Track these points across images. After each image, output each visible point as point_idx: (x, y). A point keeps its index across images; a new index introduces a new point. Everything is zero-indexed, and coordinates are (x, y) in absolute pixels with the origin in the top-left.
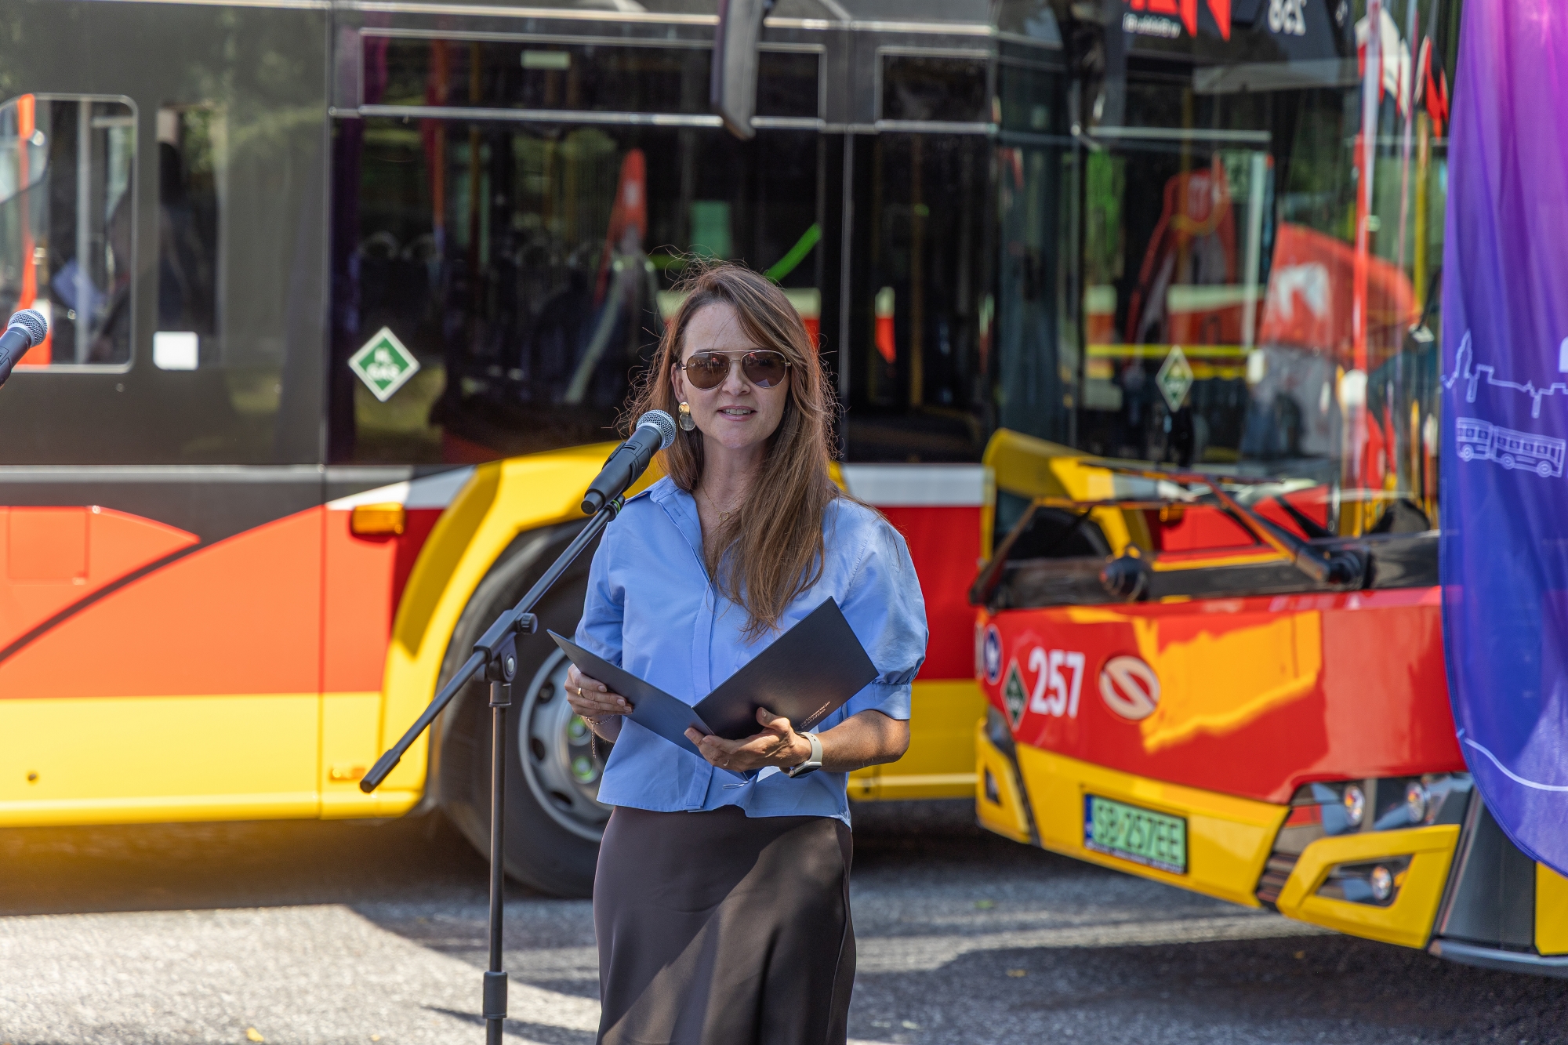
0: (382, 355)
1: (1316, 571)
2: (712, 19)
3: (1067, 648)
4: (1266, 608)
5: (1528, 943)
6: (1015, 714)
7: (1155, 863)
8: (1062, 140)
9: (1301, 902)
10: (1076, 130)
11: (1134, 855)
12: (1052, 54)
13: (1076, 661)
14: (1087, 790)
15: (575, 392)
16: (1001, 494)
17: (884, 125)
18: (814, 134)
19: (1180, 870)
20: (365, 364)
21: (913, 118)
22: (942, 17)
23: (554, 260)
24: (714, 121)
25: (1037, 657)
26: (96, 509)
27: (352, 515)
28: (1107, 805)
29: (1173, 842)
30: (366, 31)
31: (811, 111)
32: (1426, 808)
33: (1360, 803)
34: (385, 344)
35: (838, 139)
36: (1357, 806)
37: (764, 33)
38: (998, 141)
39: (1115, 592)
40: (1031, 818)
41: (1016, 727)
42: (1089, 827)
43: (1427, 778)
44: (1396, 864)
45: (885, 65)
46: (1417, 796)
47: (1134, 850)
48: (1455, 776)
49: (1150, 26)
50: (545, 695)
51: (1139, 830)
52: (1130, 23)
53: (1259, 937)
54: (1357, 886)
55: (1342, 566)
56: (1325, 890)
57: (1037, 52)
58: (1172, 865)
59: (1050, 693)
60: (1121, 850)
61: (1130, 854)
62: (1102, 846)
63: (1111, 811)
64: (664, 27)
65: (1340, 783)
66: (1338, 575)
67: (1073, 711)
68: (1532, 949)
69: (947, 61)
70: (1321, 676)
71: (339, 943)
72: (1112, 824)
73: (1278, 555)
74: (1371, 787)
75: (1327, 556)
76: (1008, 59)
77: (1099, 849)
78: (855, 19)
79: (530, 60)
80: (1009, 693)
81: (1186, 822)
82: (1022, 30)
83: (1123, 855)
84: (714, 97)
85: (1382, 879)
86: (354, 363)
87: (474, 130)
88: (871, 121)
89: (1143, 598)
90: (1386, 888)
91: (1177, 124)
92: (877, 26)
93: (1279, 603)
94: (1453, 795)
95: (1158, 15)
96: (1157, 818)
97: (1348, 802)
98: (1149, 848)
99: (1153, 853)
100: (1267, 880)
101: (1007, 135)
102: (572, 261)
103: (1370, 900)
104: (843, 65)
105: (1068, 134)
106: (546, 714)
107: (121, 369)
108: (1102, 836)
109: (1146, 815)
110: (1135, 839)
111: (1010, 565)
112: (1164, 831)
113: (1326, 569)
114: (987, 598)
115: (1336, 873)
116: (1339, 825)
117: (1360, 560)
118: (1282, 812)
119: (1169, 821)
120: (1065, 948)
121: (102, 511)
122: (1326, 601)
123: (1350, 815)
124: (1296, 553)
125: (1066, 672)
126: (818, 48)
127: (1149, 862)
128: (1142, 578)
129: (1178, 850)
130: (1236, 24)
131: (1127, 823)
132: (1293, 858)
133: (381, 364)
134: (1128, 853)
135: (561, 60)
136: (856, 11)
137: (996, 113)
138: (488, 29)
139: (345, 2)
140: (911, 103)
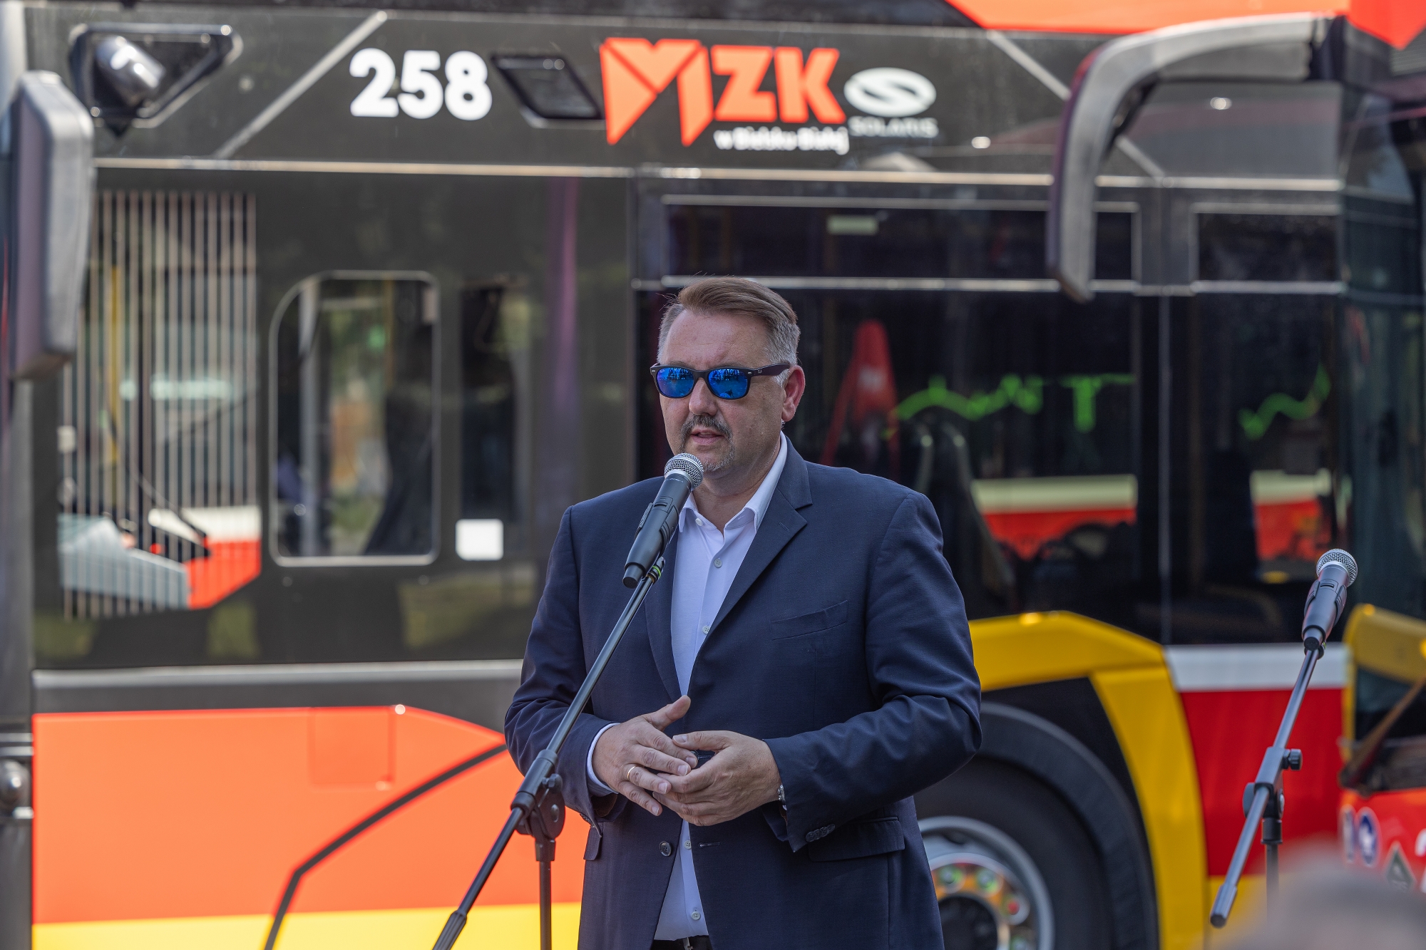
8: (1414, 298)
12: (1401, 208)
16: (1362, 673)
17: (1200, 287)
18: (1128, 297)
21: (1230, 279)
22: (1257, 172)
24: (1050, 286)
25: (1424, 840)
26: (400, 709)
30: (668, 199)
31: (1126, 274)
35: (1151, 303)
37: (1099, 193)
38: (1349, 301)
45: (1199, 223)
57: (1384, 206)
69: (1263, 218)
76: (1356, 215)
78: (1168, 176)
79: (838, 225)
80: (1392, 875)
82: (1365, 183)
88: (1187, 283)
92: (1194, 182)
101: (1358, 295)
104: (1157, 223)
107: (422, 560)
111: (1391, 743)
114: (1361, 779)
121: (406, 710)
126: (1129, 206)
135: (867, 226)
136: (1170, 166)
137: (1346, 273)
138: (791, 194)
139: (647, 169)
140: (1229, 264)
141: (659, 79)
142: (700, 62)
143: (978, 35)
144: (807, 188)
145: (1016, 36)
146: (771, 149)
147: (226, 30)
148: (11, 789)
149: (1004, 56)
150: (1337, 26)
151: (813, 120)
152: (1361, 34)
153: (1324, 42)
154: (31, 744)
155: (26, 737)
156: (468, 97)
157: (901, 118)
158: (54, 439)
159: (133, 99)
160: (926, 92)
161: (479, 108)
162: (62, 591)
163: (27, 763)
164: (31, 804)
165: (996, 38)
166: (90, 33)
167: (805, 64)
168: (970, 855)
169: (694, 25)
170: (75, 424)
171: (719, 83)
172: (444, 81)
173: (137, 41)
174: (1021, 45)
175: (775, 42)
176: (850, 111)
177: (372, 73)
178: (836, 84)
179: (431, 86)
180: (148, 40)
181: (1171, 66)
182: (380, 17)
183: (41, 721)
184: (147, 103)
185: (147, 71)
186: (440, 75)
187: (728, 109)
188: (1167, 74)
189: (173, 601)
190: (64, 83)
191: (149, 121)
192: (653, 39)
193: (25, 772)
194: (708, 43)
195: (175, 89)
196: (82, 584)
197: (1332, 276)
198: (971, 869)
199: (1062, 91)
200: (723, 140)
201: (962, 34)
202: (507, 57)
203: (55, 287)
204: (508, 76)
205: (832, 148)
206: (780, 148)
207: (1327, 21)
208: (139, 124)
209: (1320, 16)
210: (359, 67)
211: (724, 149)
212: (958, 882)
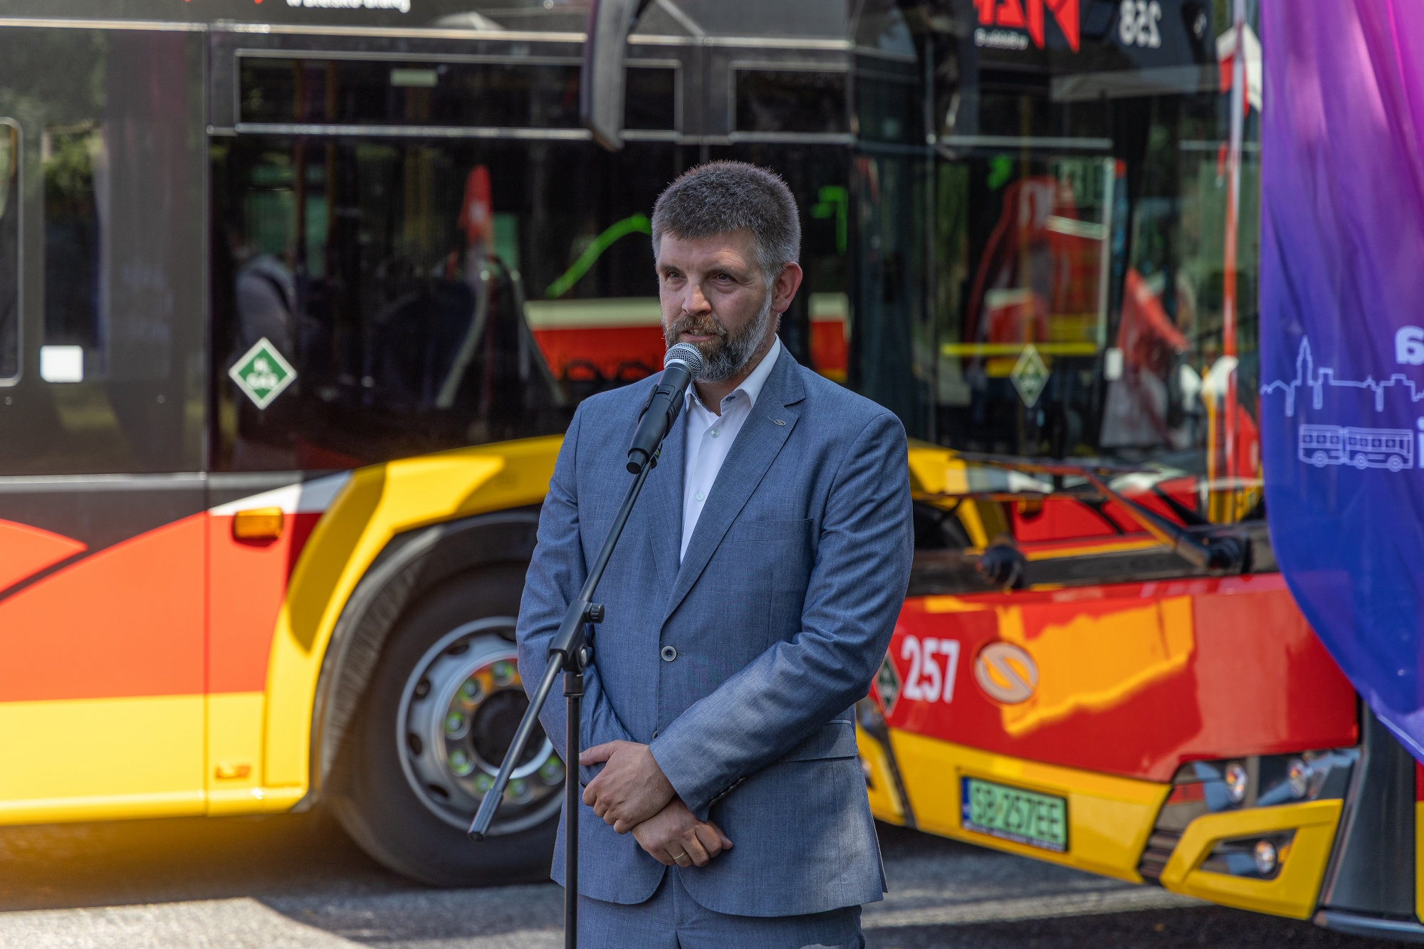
0: (261, 365)
1: (1196, 556)
2: (579, 37)
3: (941, 636)
4: (1138, 594)
5: (1409, 912)
6: (888, 700)
7: (1035, 842)
8: (917, 150)
9: (1185, 877)
10: (931, 139)
11: (1013, 834)
12: (905, 67)
13: (951, 648)
14: (963, 773)
15: (445, 398)
17: (737, 137)
18: (671, 145)
19: (1060, 848)
20: (245, 373)
21: (765, 130)
22: (791, 32)
23: (419, 271)
24: (581, 134)
25: (910, 645)
27: (234, 520)
28: (984, 787)
29: (1053, 821)
30: (240, 52)
31: (669, 124)
32: (1309, 783)
33: (1242, 780)
34: (263, 354)
35: (693, 152)
36: (1239, 784)
37: (630, 50)
38: (857, 151)
39: (991, 581)
40: (905, 801)
41: (889, 713)
42: (966, 809)
43: (1308, 754)
44: (1279, 839)
45: (736, 80)
46: (1299, 772)
47: (1013, 829)
48: (1336, 753)
49: (998, 39)
50: (421, 691)
51: (1018, 810)
52: (981, 37)
53: (1117, 911)
54: (1240, 860)
55: (1221, 552)
56: (1208, 865)
57: (892, 64)
58: (1053, 844)
59: (925, 679)
60: (1000, 830)
61: (1009, 833)
62: (980, 826)
63: (989, 792)
65: (1221, 763)
66: (1219, 561)
67: (948, 696)
68: (1413, 918)
69: (796, 75)
70: (1193, 657)
71: (232, 937)
72: (990, 805)
73: (1156, 542)
74: (1253, 764)
75: (1206, 542)
76: (865, 73)
77: (977, 829)
78: (708, 35)
79: (399, 78)
80: (882, 680)
81: (1066, 801)
82: (876, 44)
83: (1002, 835)
84: (584, 111)
85: (1265, 853)
86: (234, 373)
87: (330, 147)
88: (726, 133)
89: (1018, 586)
90: (1269, 861)
91: (1016, 132)
92: (730, 42)
93: (1149, 589)
94: (1335, 771)
95: (1007, 29)
96: (1036, 798)
97: (1230, 779)
98: (1028, 827)
99: (1032, 832)
100: (1149, 856)
101: (865, 145)
102: (438, 271)
103: (1255, 874)
104: (697, 78)
105: (923, 142)
106: (422, 709)
108: (980, 817)
109: (1024, 795)
110: (1014, 819)
112: (1043, 811)
113: (1206, 555)
115: (1219, 848)
116: (1221, 802)
117: (1239, 546)
118: (1162, 791)
119: (1048, 801)
120: (935, 926)
122: (1198, 587)
123: (1231, 792)
124: (1176, 540)
125: (941, 659)
126: (672, 63)
127: (1029, 841)
128: (1017, 567)
129: (1059, 829)
130: (1084, 36)
131: (1005, 804)
132: (1175, 835)
133: (260, 374)
134: (1007, 833)
135: (428, 78)
136: (709, 25)
137: (854, 124)
138: (356, 49)
139: (220, 25)
140: (763, 115)
144: (372, 43)
197: (843, 128)
211: (294, 7)
212: (512, 677)
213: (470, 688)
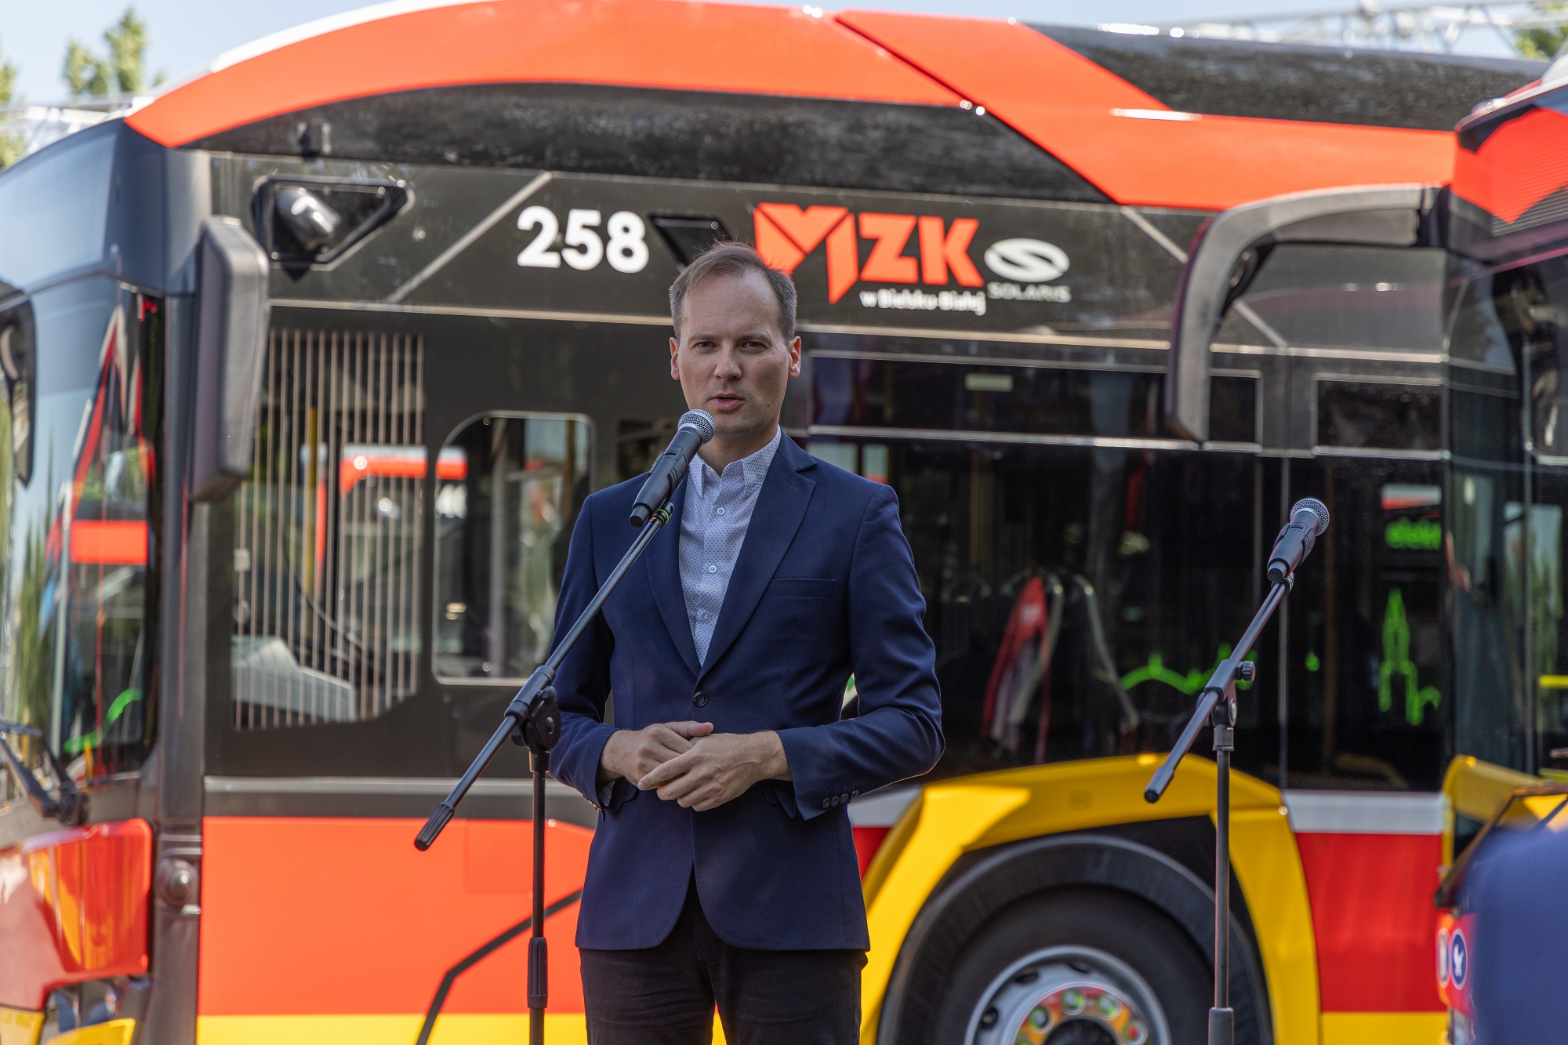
10: (1528, 446)
16: (1459, 818)
17: (1319, 450)
18: (1252, 455)
21: (1348, 445)
22: (1377, 345)
26: (551, 823)
30: (815, 353)
31: (1251, 439)
35: (1273, 464)
37: (1214, 358)
38: (1451, 465)
45: (1319, 392)
50: (988, 1019)
64: (1105, 350)
69: (1381, 388)
76: (1462, 386)
78: (1289, 346)
79: (975, 382)
88: (1308, 447)
92: (1313, 352)
104: (1280, 391)
106: (990, 1038)
114: (1450, 902)
121: (557, 824)
126: (1255, 374)
135: (1004, 383)
136: (1290, 337)
138: (932, 351)
140: (1347, 429)
141: (808, 242)
142: (848, 226)
143: (1112, 209)
145: (1148, 211)
146: (912, 308)
147: (401, 183)
148: (179, 885)
149: (1136, 228)
150: (1443, 196)
151: (953, 284)
152: (1464, 203)
153: (1431, 210)
154: (201, 845)
155: (196, 838)
156: (627, 252)
157: (1037, 284)
158: (231, 558)
159: (311, 245)
160: (1061, 261)
161: (637, 263)
162: (235, 703)
163: (196, 862)
164: (199, 904)
165: (1129, 212)
166: (272, 182)
167: (947, 231)
168: (1094, 982)
169: (841, 193)
170: (249, 547)
171: (865, 247)
172: (605, 238)
173: (316, 191)
174: (1153, 220)
175: (918, 212)
176: (989, 276)
177: (538, 227)
178: (976, 252)
179: (593, 241)
180: (326, 190)
181: (1284, 228)
182: (545, 177)
183: (210, 823)
184: (325, 250)
185: (324, 219)
186: (602, 232)
187: (871, 272)
188: (1280, 237)
189: (338, 716)
190: (245, 226)
191: (327, 266)
192: (804, 206)
193: (194, 871)
194: (856, 211)
195: (350, 238)
196: (252, 698)
197: (1438, 445)
198: (1094, 995)
199: (1181, 256)
200: (868, 299)
201: (1097, 209)
202: (664, 217)
203: (230, 412)
204: (664, 233)
205: (970, 309)
206: (921, 307)
207: (1434, 189)
208: (315, 268)
209: (1428, 186)
210: (525, 221)
211: (869, 308)
212: (1080, 1006)
213: (1040, 1016)
